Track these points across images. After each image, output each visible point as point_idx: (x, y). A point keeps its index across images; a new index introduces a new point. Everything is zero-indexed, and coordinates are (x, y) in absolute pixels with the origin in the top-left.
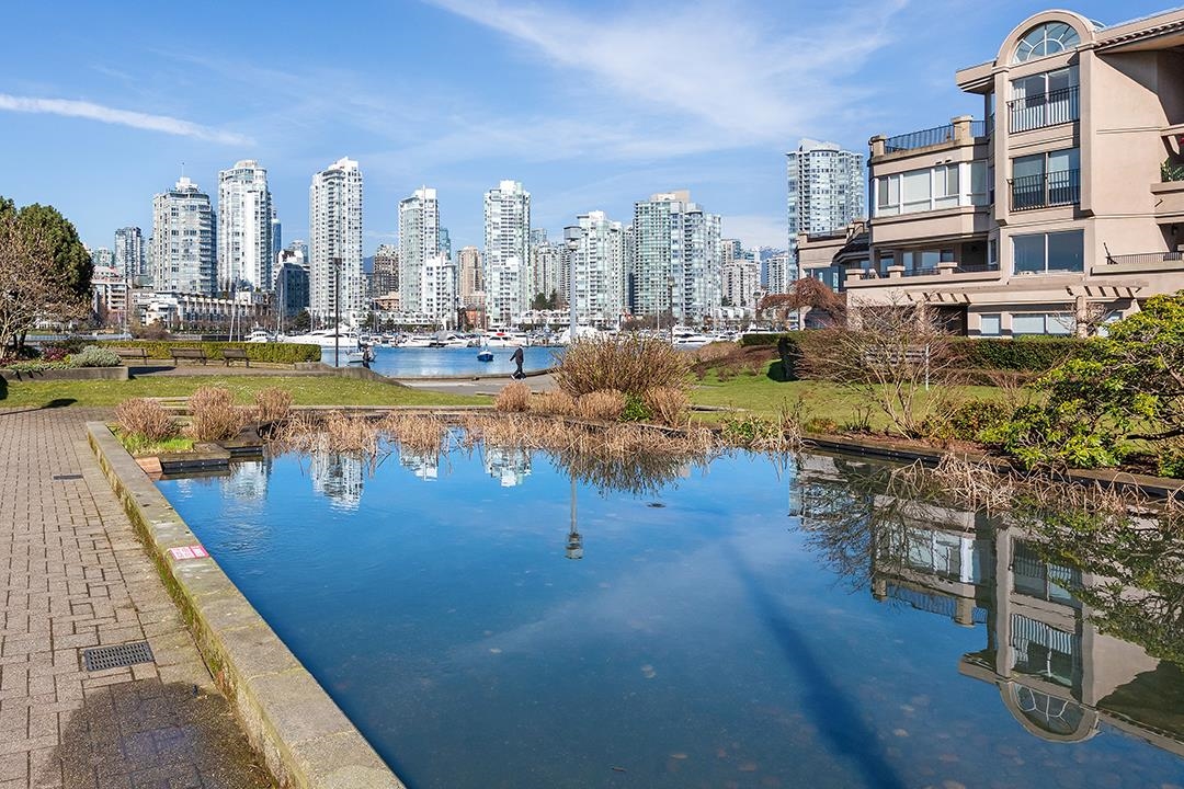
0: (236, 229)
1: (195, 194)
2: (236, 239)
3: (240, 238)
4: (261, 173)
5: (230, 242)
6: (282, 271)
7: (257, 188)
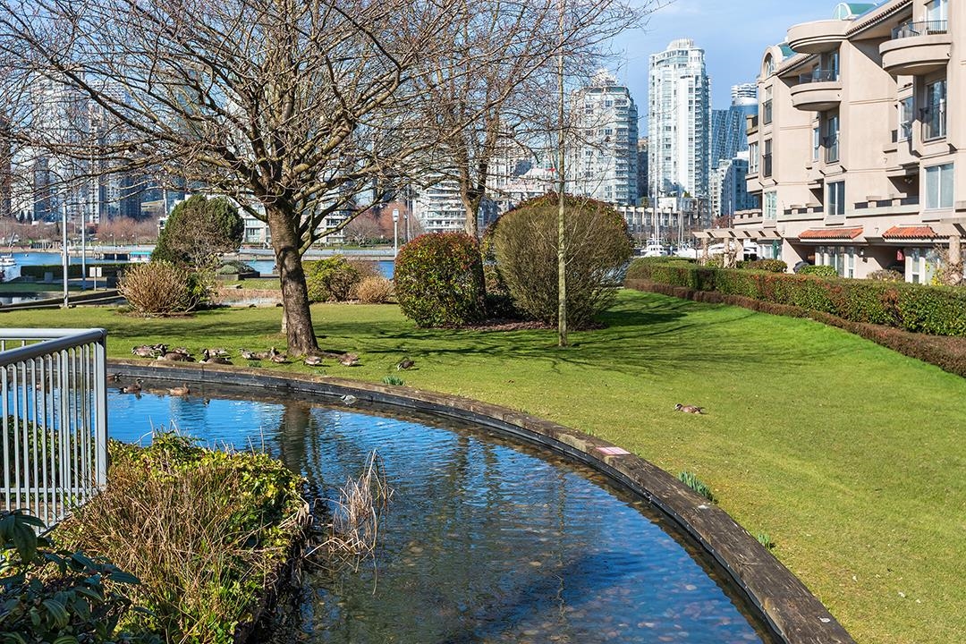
0: (667, 123)
1: (611, 88)
2: (667, 134)
3: (671, 134)
4: (696, 54)
5: (661, 138)
6: (730, 169)
7: (692, 72)
